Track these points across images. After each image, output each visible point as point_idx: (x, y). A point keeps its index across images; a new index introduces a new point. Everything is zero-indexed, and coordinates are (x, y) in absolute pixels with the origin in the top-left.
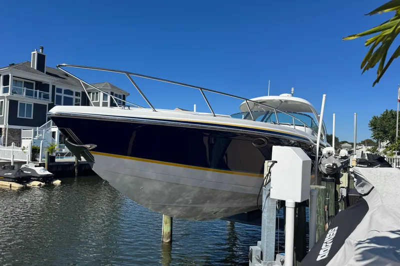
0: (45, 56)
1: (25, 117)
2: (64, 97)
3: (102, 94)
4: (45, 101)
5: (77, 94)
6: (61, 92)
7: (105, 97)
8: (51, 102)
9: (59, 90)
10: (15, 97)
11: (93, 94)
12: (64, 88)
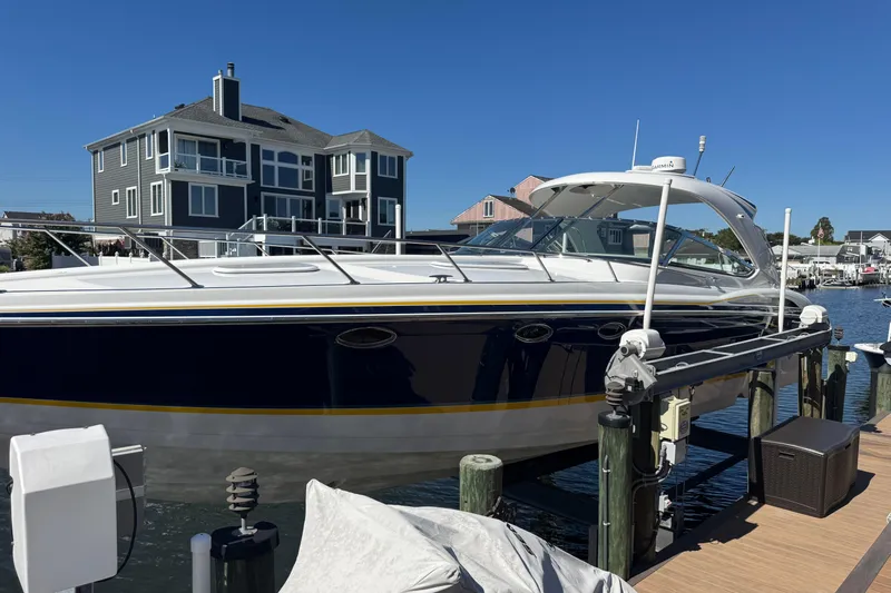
0: (237, 83)
1: (204, 215)
2: (280, 168)
3: (352, 158)
4: (239, 180)
5: (306, 160)
6: (272, 159)
7: (361, 164)
8: (251, 182)
9: (269, 155)
10: (182, 175)
11: (338, 158)
12: (277, 149)
